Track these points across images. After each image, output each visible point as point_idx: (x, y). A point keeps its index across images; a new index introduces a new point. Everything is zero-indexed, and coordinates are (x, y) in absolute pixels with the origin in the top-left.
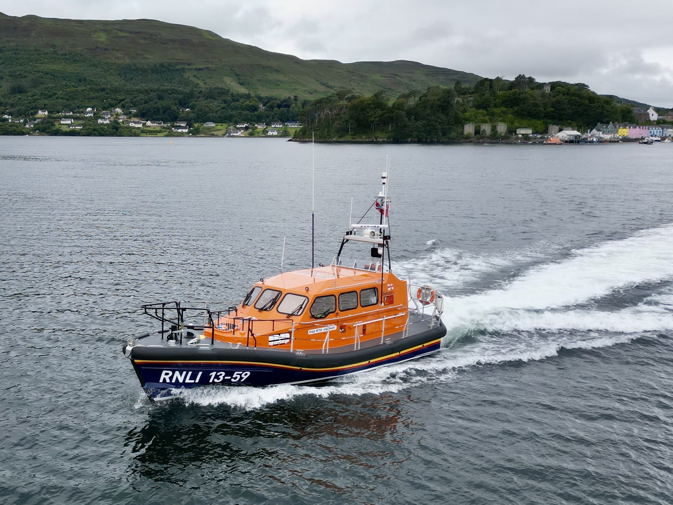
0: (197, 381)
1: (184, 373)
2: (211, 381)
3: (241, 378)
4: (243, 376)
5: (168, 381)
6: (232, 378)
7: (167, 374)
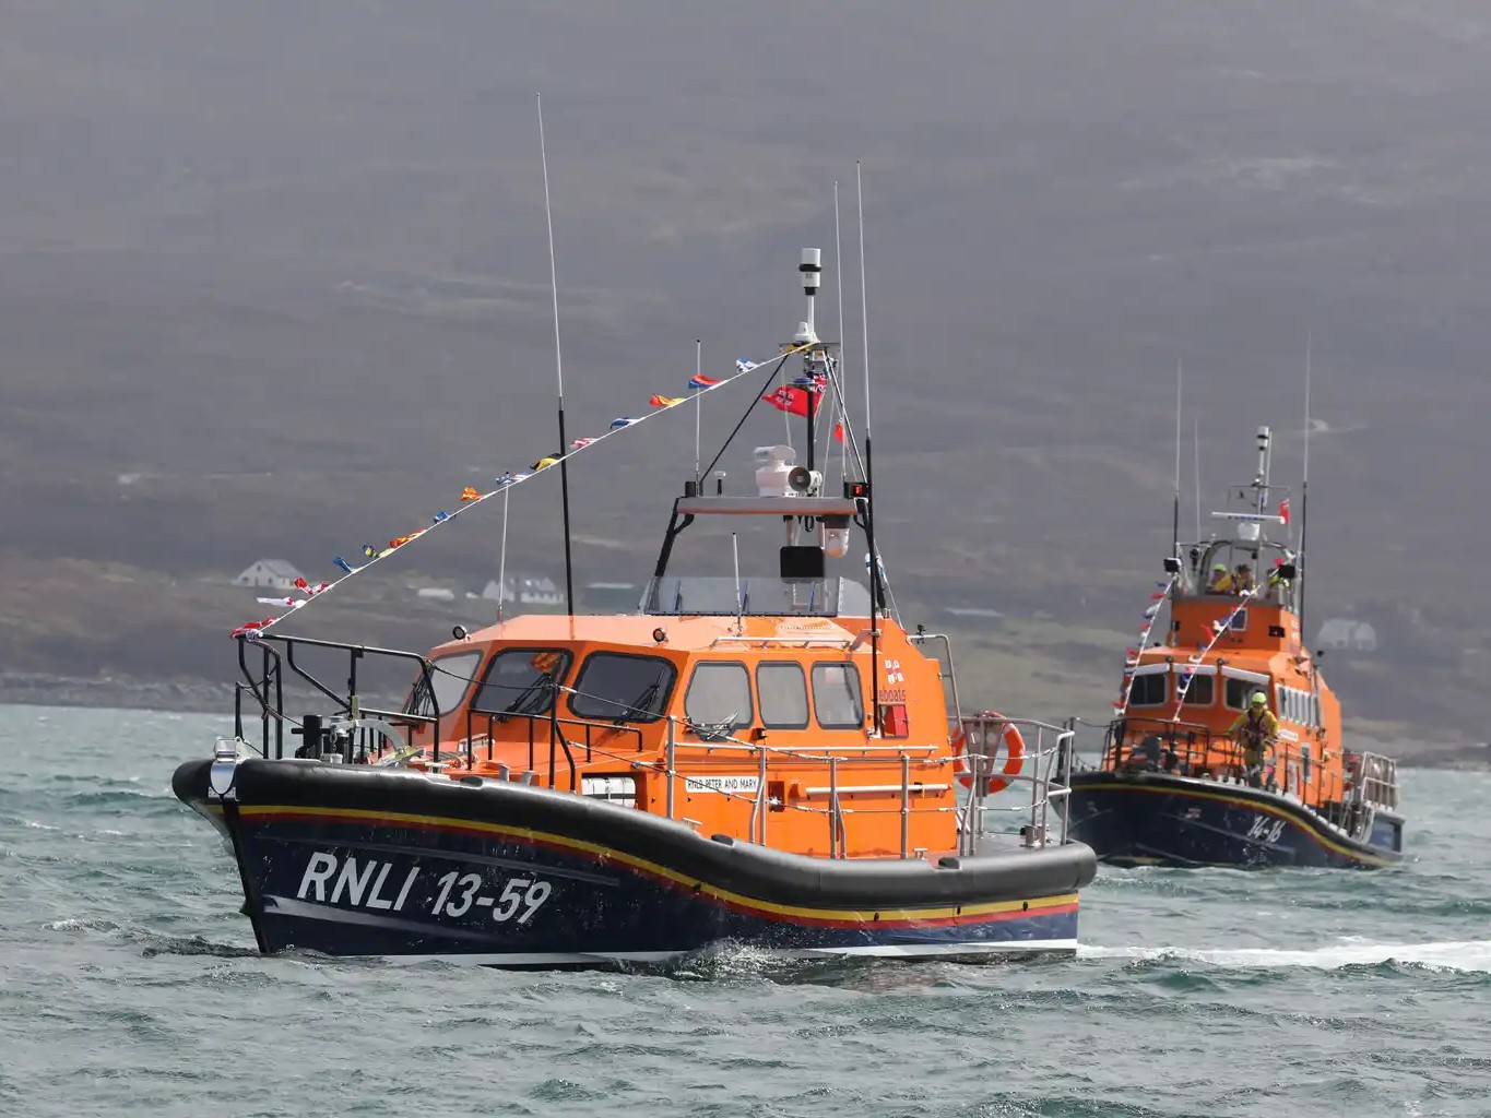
0: (398, 906)
1: (372, 865)
2: (436, 910)
3: (523, 908)
4: (529, 900)
5: (320, 895)
6: (496, 904)
7: (322, 867)
